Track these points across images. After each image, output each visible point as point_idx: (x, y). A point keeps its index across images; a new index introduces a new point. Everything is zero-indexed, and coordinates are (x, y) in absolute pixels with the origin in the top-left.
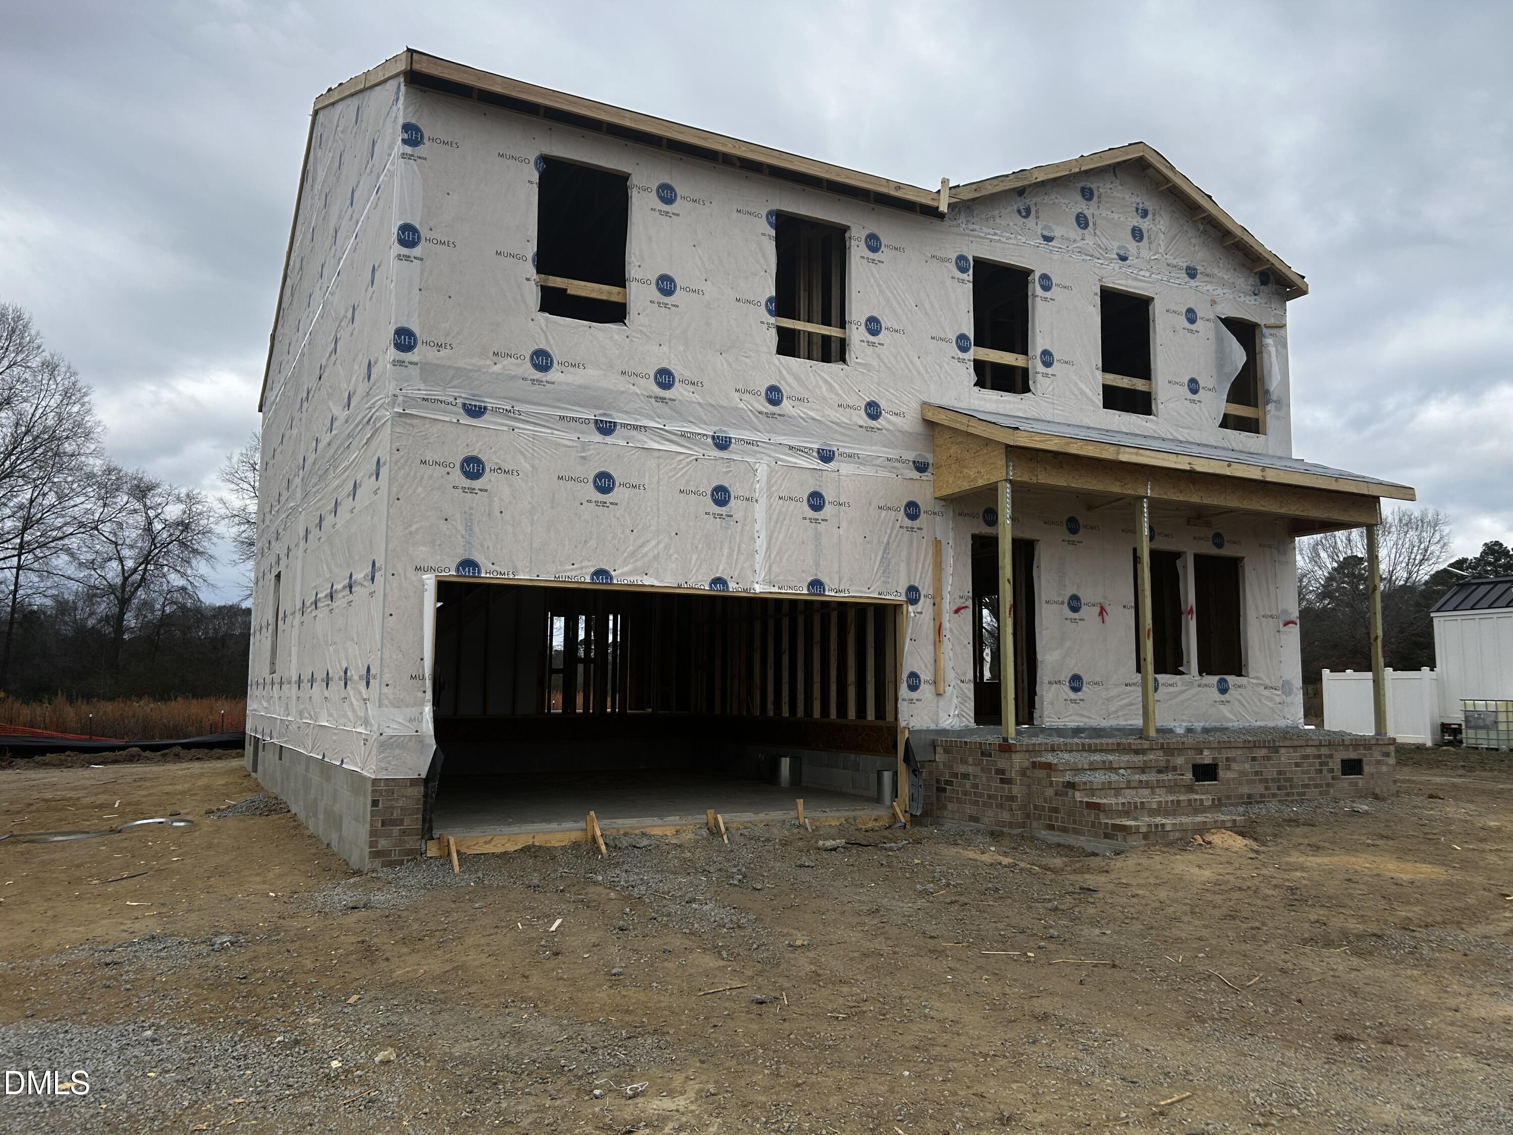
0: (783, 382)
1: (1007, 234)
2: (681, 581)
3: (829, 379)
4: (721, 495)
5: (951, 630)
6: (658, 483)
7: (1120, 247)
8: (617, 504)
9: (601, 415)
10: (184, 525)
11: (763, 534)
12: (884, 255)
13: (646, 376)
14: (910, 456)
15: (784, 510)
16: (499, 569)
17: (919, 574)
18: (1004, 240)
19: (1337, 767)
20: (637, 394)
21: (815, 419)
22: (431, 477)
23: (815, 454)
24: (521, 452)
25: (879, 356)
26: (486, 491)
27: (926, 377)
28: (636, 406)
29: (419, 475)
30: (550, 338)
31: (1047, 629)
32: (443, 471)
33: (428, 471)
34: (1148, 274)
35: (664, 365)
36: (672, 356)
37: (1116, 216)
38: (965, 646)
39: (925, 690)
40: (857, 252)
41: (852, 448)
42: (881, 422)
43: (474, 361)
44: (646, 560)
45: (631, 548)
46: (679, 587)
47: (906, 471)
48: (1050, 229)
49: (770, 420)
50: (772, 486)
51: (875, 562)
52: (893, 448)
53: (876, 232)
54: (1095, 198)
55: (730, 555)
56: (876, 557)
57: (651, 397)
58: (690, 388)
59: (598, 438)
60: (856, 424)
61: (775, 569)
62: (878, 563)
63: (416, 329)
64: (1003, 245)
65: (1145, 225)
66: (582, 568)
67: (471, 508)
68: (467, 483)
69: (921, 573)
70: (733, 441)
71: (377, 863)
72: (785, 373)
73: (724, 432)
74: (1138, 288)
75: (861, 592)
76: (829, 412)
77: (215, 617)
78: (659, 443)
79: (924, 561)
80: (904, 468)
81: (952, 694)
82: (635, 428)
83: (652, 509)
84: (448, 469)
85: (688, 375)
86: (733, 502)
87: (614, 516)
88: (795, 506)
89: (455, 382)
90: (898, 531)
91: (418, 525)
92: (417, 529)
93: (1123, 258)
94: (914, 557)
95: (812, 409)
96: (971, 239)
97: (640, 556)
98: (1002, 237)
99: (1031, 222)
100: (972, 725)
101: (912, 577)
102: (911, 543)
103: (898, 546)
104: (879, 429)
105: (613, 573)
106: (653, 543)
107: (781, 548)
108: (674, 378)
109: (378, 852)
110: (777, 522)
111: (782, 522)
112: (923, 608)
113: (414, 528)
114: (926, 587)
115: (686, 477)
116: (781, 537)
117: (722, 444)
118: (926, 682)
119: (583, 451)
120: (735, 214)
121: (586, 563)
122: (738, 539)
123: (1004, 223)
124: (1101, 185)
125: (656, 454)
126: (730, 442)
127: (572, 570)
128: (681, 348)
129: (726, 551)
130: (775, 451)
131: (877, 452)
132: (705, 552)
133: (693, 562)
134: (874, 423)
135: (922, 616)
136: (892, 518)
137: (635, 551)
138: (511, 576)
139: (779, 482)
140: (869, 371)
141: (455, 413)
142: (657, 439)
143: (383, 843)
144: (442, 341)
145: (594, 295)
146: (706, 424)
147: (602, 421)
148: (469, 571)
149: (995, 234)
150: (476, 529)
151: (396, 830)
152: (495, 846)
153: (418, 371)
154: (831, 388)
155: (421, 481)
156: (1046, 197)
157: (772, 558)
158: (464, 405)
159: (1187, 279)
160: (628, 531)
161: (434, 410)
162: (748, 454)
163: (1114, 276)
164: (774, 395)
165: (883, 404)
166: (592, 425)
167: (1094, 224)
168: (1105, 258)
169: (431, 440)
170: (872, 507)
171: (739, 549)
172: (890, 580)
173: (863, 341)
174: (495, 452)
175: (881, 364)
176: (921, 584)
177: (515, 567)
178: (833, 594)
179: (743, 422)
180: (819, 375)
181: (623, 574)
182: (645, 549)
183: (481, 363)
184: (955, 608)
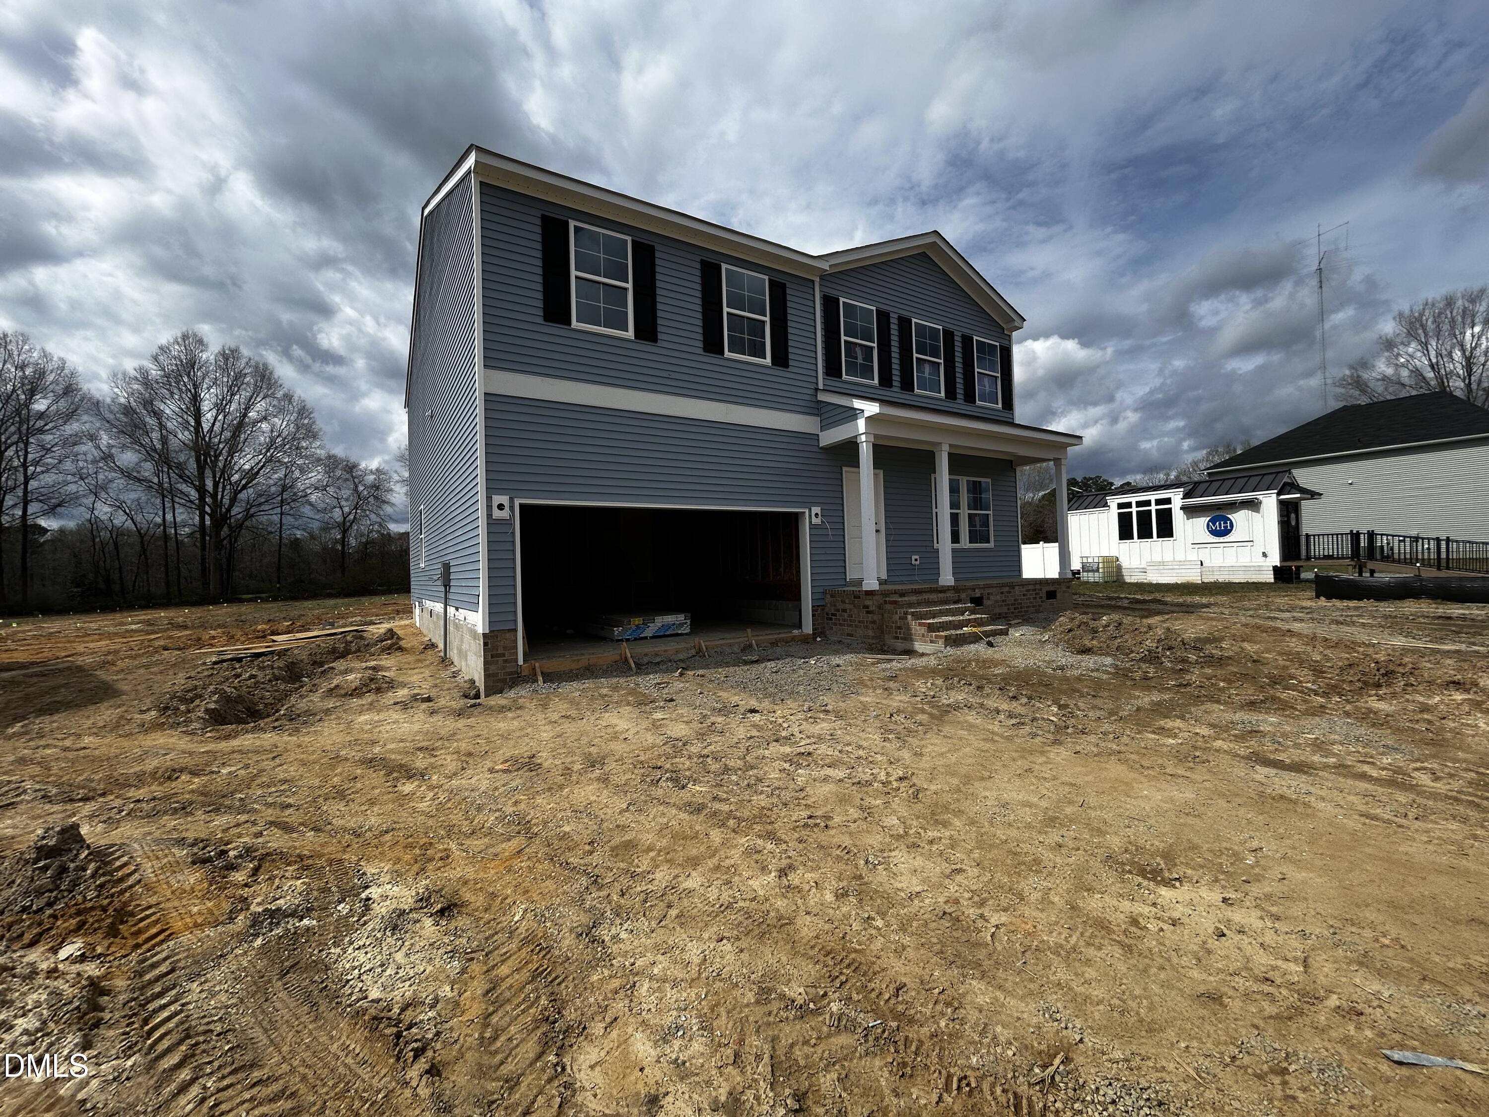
10: (376, 487)
19: (1044, 595)
77: (400, 539)
109: (490, 674)
143: (492, 669)
151: (501, 660)
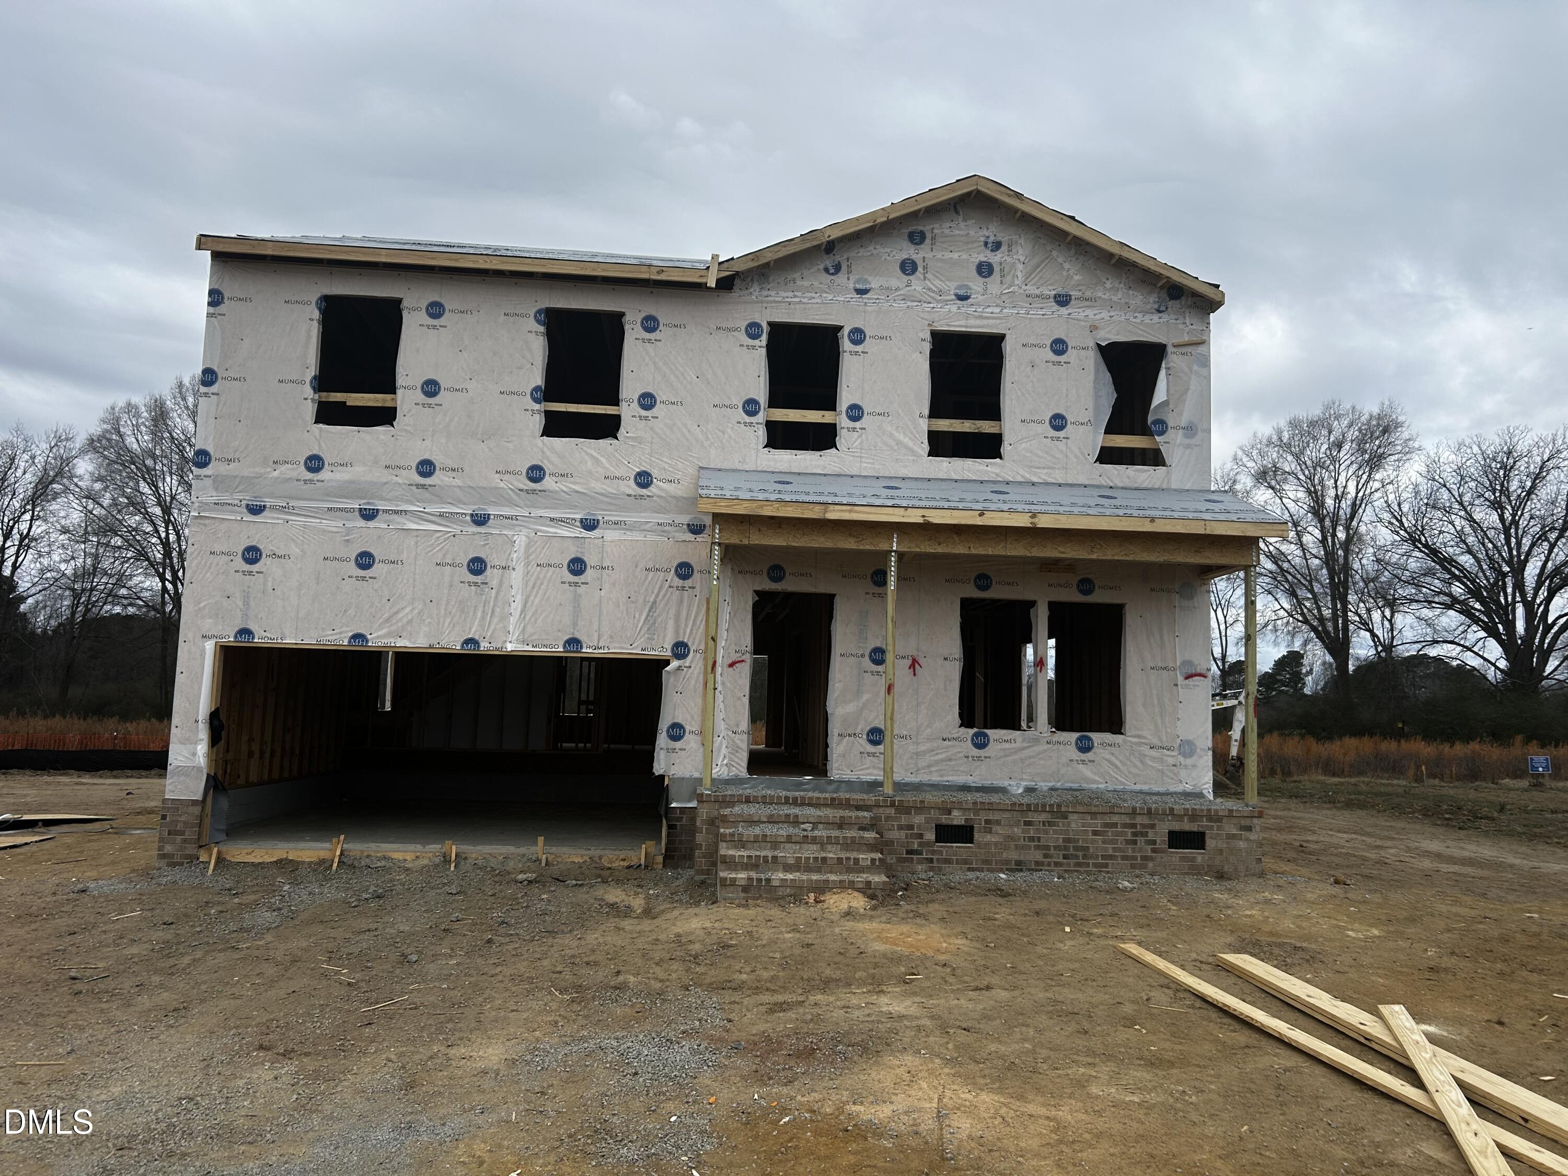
0: (545, 461)
1: (809, 295)
2: (434, 641)
3: (595, 454)
4: (477, 566)
5: (723, 684)
6: (415, 558)
7: (959, 287)
8: (375, 578)
9: (364, 504)
11: (519, 598)
12: (663, 333)
13: (408, 468)
14: (685, 519)
15: (542, 576)
16: (269, 635)
17: (688, 631)
18: (805, 300)
19: (1162, 839)
20: (399, 484)
21: (577, 492)
22: (217, 564)
23: (578, 524)
24: (293, 540)
25: (652, 429)
26: (262, 573)
27: (706, 444)
28: (397, 494)
29: (208, 564)
30: (323, 445)
31: (840, 681)
32: (227, 558)
33: (215, 559)
34: (997, 310)
35: (426, 456)
36: (434, 448)
37: (955, 256)
38: (739, 699)
39: (690, 742)
40: (633, 335)
41: (616, 516)
42: (653, 490)
43: (257, 469)
44: (400, 624)
45: (387, 615)
46: (431, 647)
47: (677, 534)
48: (866, 281)
49: (532, 497)
50: (531, 554)
51: (639, 620)
52: (664, 513)
53: (653, 313)
54: (928, 241)
55: (483, 618)
56: (640, 616)
57: (411, 485)
58: (450, 474)
59: (362, 523)
60: (624, 494)
61: (530, 629)
62: (642, 621)
63: (210, 449)
64: (803, 306)
65: (995, 258)
66: (341, 633)
67: (249, 587)
68: (247, 567)
69: (692, 630)
70: (492, 517)
71: (163, 863)
72: (548, 453)
73: (483, 509)
74: (982, 327)
75: (622, 648)
76: (593, 484)
78: (419, 524)
79: (696, 617)
80: (676, 531)
81: (721, 743)
82: (396, 512)
83: (408, 581)
84: (232, 557)
85: (450, 463)
86: (489, 571)
87: (373, 588)
88: (554, 572)
89: (241, 488)
90: (667, 591)
91: (205, 603)
92: (205, 606)
93: (963, 298)
94: (684, 613)
95: (574, 483)
96: (765, 305)
97: (394, 621)
98: (804, 298)
99: (841, 278)
100: (744, 773)
101: (681, 632)
102: (681, 601)
103: (667, 604)
104: (648, 496)
105: (369, 637)
106: (408, 610)
107: (536, 611)
108: (435, 467)
109: (164, 854)
110: (533, 587)
111: (539, 588)
112: (692, 662)
113: (202, 605)
114: (697, 642)
115: (443, 552)
116: (537, 600)
117: (480, 520)
118: (691, 732)
119: (348, 535)
120: (502, 318)
121: (345, 629)
122: (492, 604)
123: (806, 283)
124: (937, 226)
125: (415, 533)
126: (489, 518)
127: (332, 635)
128: (443, 441)
129: (479, 614)
130: (535, 523)
131: (645, 518)
132: (458, 616)
133: (446, 625)
134: (644, 492)
135: (691, 670)
136: (661, 578)
137: (391, 617)
138: (279, 641)
139: (538, 550)
140: (640, 443)
141: (240, 513)
142: (417, 520)
143: (168, 848)
144: (230, 457)
145: (370, 404)
146: (464, 504)
147: (365, 509)
148: (244, 638)
149: (795, 296)
150: (252, 603)
151: (179, 838)
152: (255, 857)
153: (211, 482)
154: (597, 461)
155: (210, 568)
156: (861, 250)
157: (527, 618)
158: (247, 505)
159: (1056, 307)
160: (385, 600)
161: (223, 511)
162: (506, 528)
163: (950, 318)
164: (536, 473)
165: (655, 473)
166: (357, 513)
167: (925, 268)
168: (938, 301)
169: (219, 535)
170: (639, 569)
171: (493, 611)
172: (655, 637)
173: (635, 416)
174: (271, 541)
175: (655, 436)
176: (691, 640)
177: (283, 633)
178: (591, 651)
179: (502, 498)
180: (586, 452)
181: (378, 637)
182: (400, 615)
183: (262, 471)
184: (730, 662)
